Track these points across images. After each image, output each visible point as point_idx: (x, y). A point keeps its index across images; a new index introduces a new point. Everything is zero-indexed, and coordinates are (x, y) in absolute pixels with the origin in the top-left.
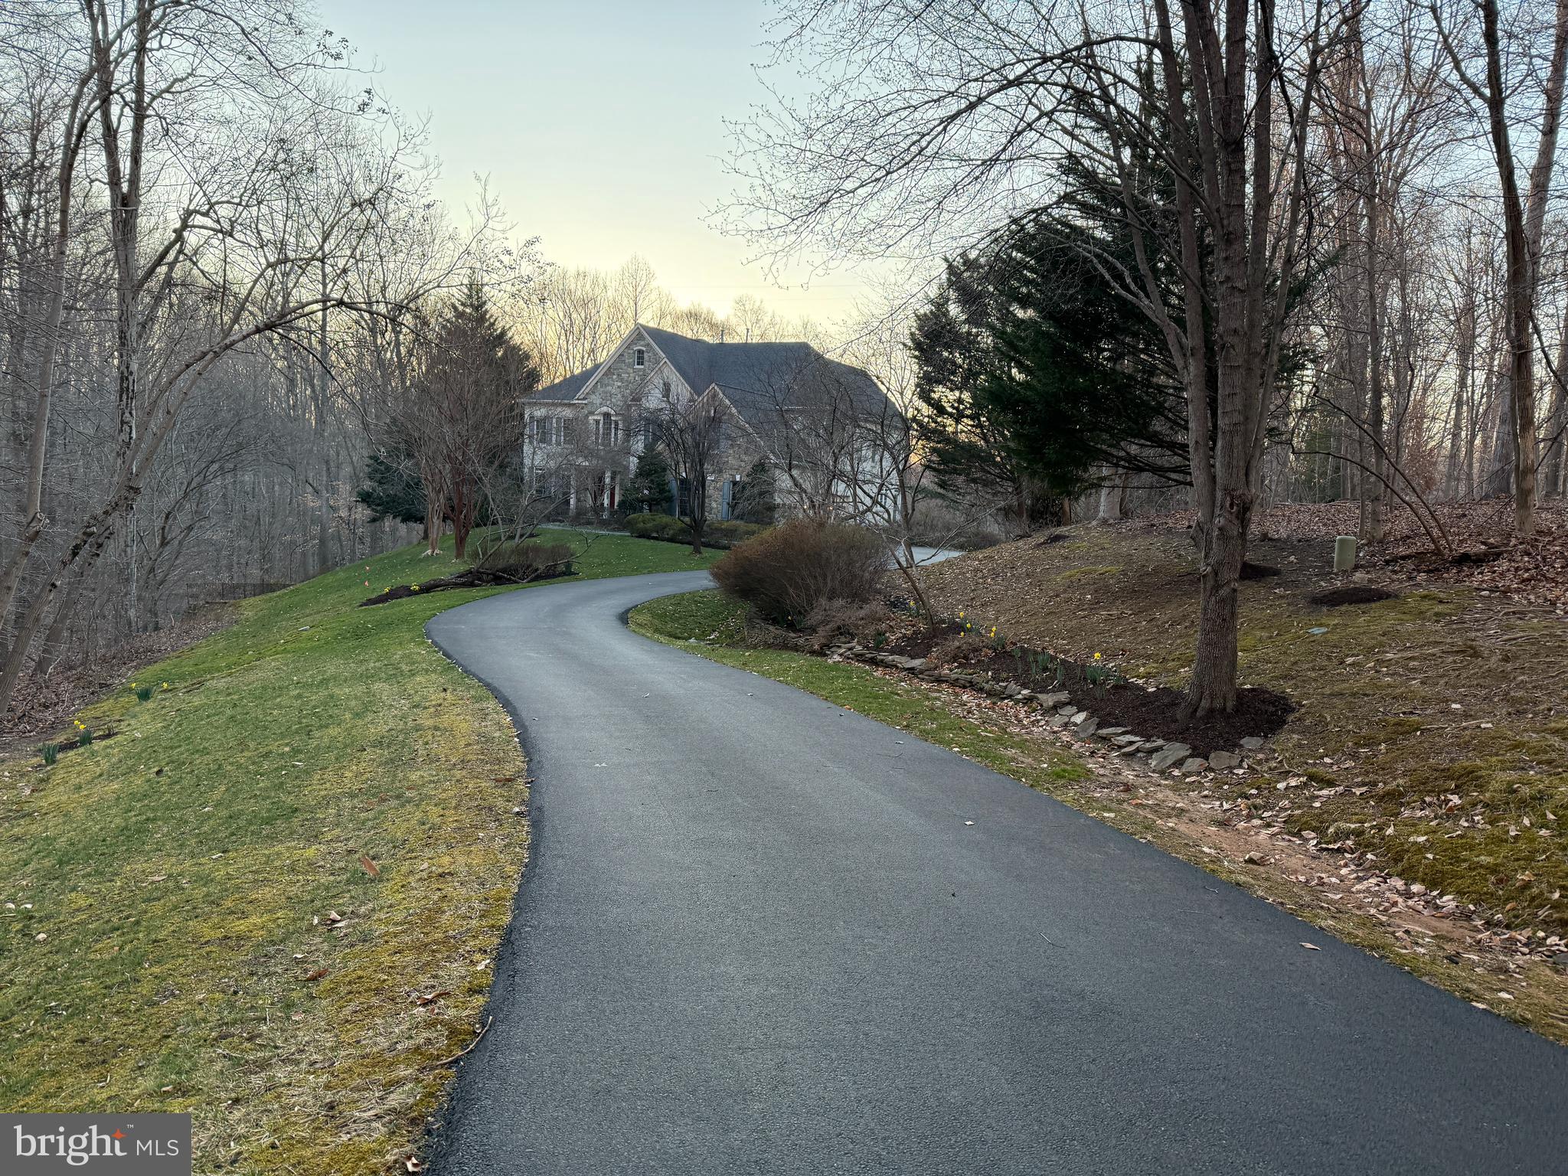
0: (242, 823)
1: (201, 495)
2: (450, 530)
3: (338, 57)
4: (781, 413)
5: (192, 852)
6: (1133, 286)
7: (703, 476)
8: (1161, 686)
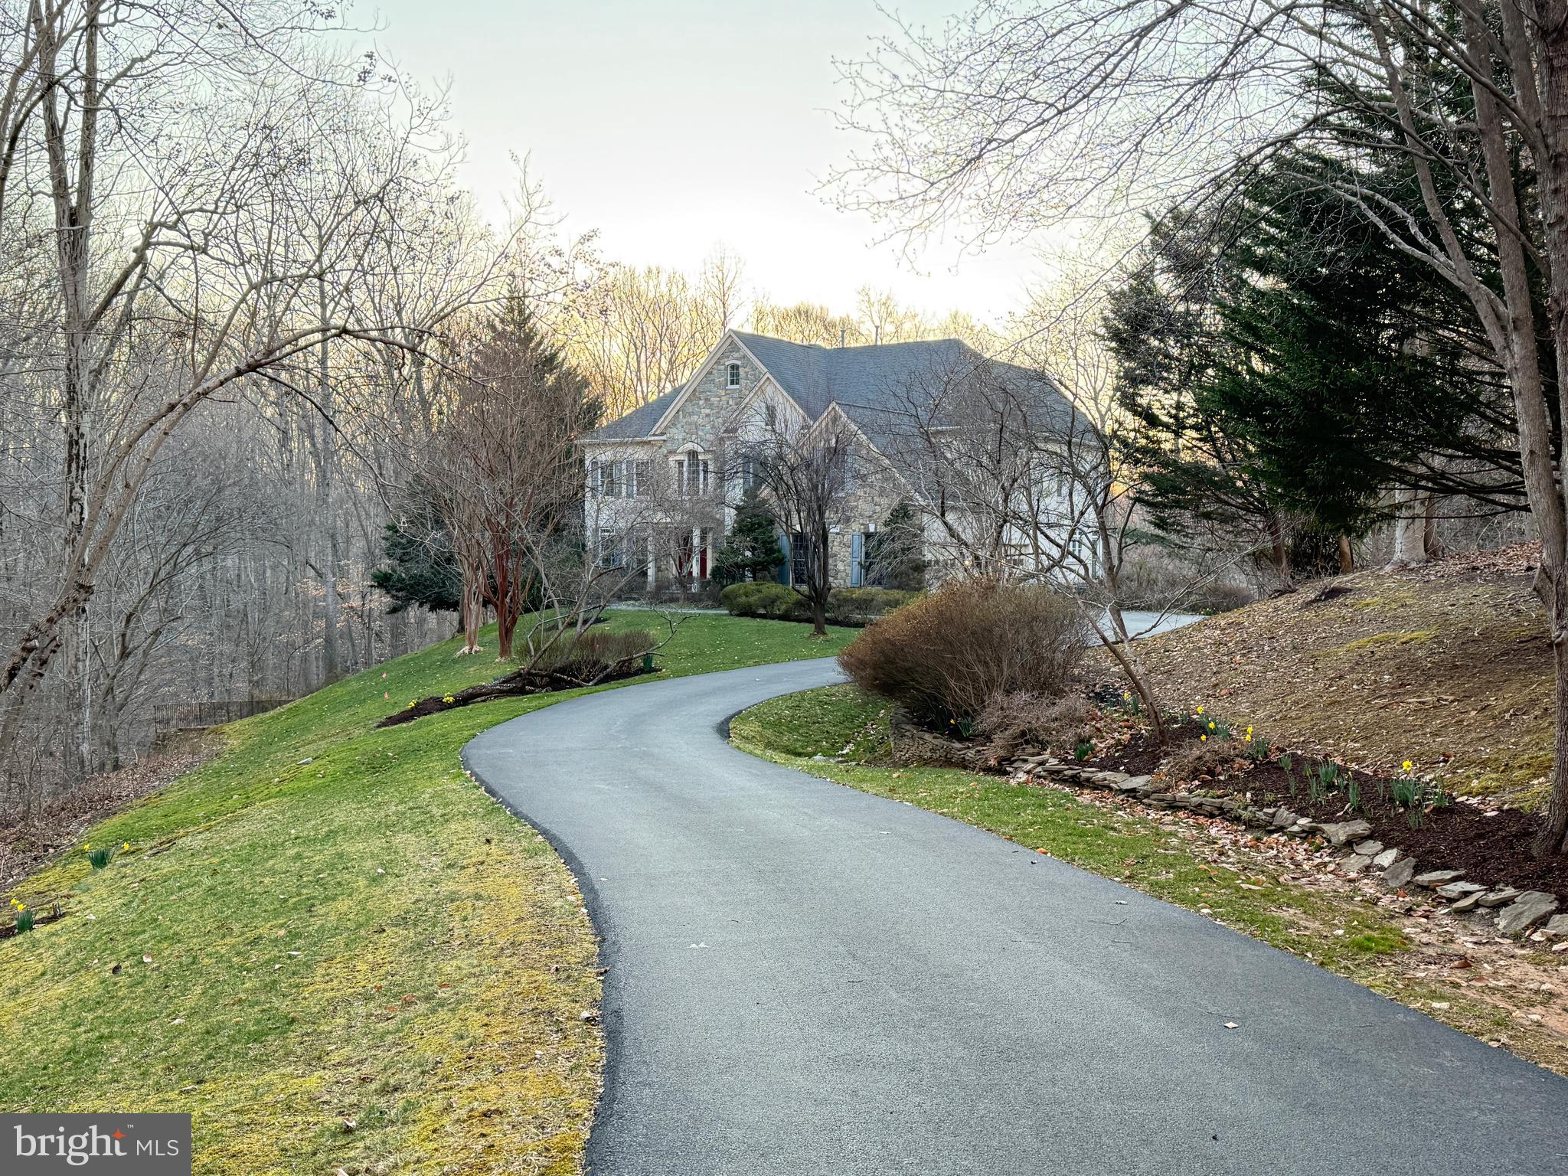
0: (222, 1040)
1: (171, 588)
2: (492, 619)
3: (329, 15)
4: (928, 437)
5: (158, 1083)
6: (1421, 238)
7: (824, 529)
8: (1506, 807)
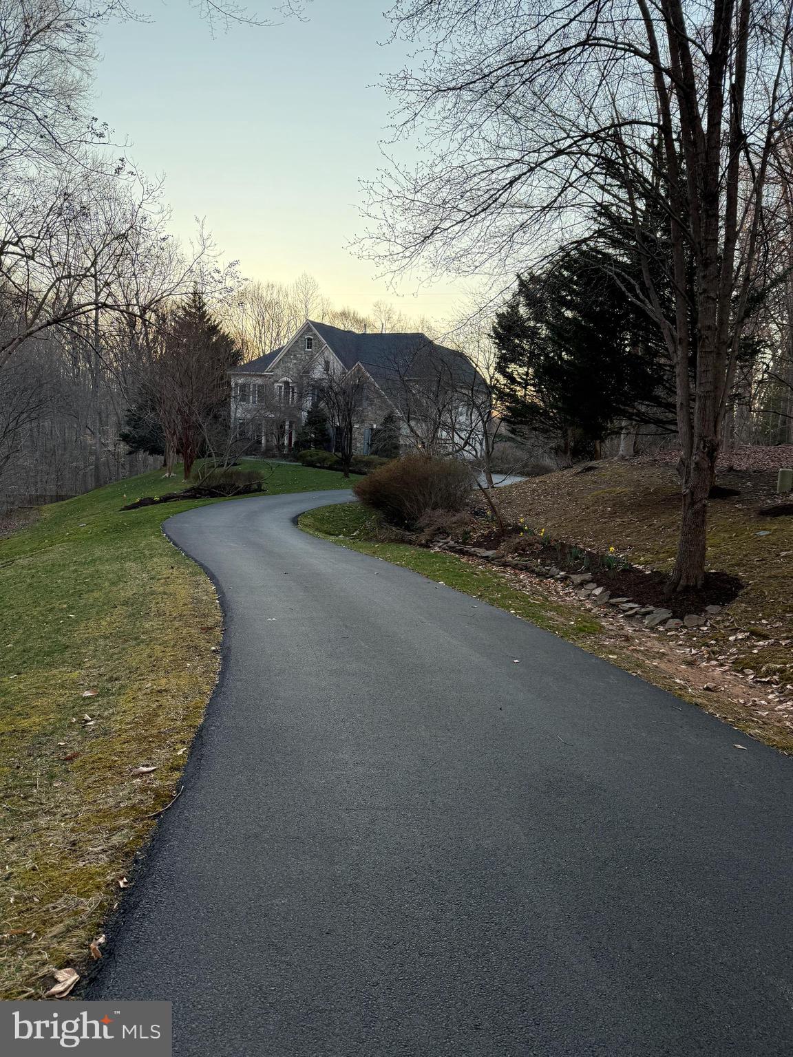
0: (31, 655)
1: (15, 435)
2: (181, 460)
3: (101, 136)
4: (404, 381)
6: (641, 296)
7: (350, 425)
8: (655, 570)
